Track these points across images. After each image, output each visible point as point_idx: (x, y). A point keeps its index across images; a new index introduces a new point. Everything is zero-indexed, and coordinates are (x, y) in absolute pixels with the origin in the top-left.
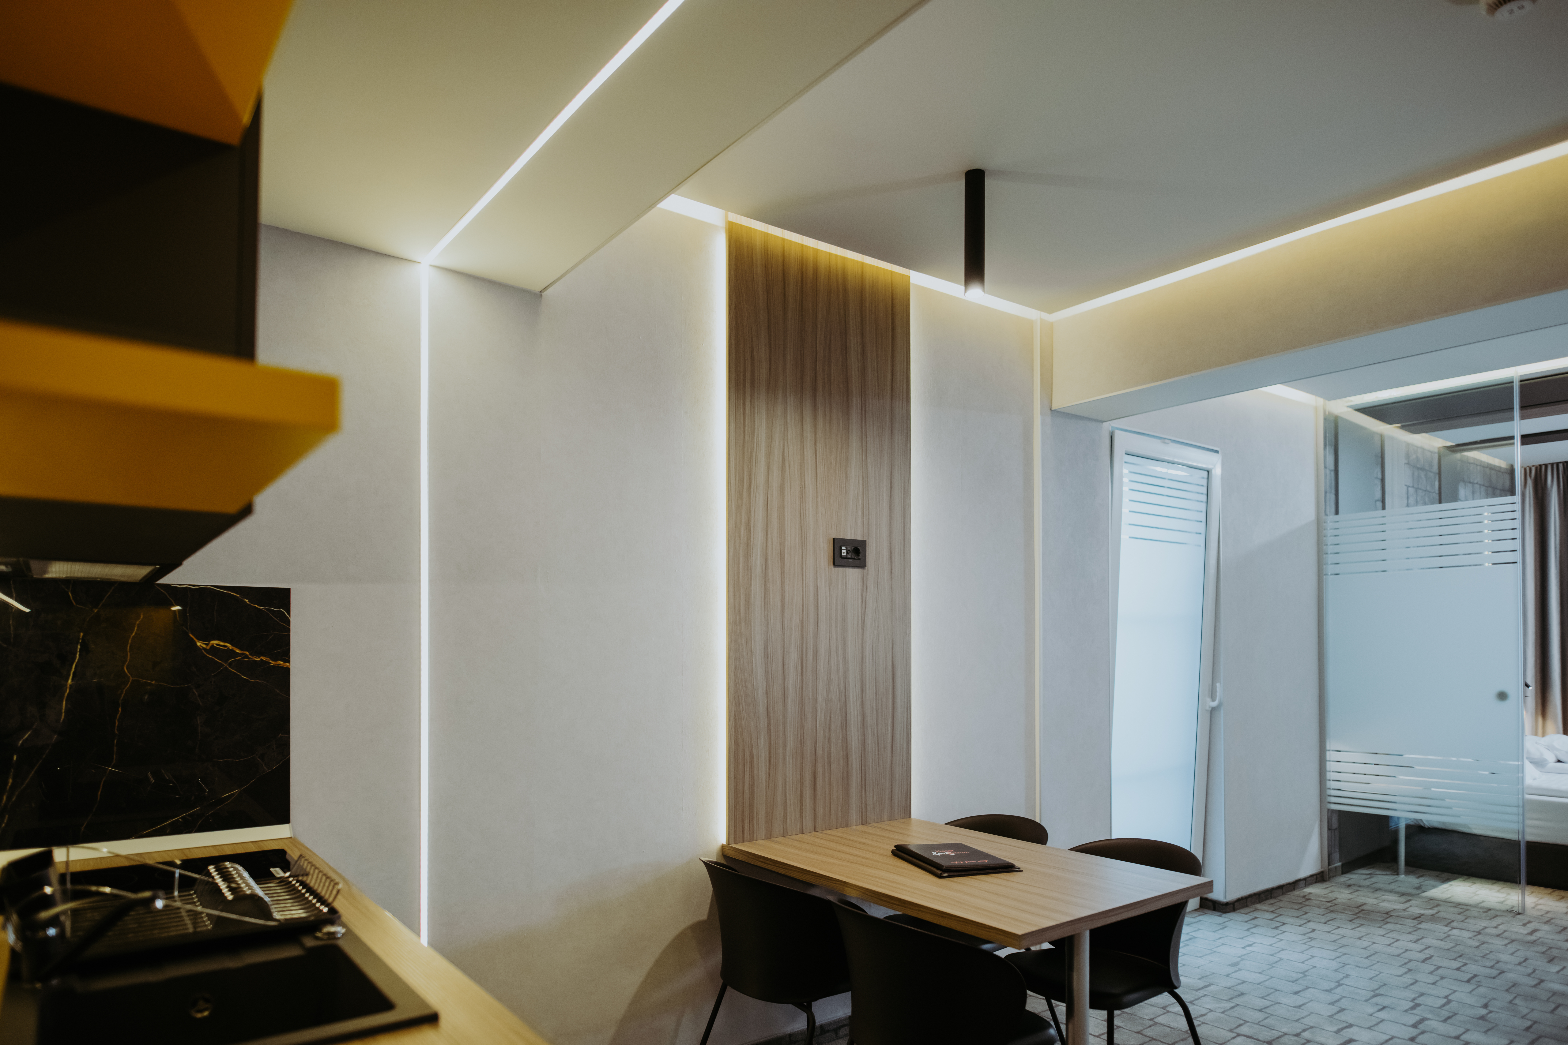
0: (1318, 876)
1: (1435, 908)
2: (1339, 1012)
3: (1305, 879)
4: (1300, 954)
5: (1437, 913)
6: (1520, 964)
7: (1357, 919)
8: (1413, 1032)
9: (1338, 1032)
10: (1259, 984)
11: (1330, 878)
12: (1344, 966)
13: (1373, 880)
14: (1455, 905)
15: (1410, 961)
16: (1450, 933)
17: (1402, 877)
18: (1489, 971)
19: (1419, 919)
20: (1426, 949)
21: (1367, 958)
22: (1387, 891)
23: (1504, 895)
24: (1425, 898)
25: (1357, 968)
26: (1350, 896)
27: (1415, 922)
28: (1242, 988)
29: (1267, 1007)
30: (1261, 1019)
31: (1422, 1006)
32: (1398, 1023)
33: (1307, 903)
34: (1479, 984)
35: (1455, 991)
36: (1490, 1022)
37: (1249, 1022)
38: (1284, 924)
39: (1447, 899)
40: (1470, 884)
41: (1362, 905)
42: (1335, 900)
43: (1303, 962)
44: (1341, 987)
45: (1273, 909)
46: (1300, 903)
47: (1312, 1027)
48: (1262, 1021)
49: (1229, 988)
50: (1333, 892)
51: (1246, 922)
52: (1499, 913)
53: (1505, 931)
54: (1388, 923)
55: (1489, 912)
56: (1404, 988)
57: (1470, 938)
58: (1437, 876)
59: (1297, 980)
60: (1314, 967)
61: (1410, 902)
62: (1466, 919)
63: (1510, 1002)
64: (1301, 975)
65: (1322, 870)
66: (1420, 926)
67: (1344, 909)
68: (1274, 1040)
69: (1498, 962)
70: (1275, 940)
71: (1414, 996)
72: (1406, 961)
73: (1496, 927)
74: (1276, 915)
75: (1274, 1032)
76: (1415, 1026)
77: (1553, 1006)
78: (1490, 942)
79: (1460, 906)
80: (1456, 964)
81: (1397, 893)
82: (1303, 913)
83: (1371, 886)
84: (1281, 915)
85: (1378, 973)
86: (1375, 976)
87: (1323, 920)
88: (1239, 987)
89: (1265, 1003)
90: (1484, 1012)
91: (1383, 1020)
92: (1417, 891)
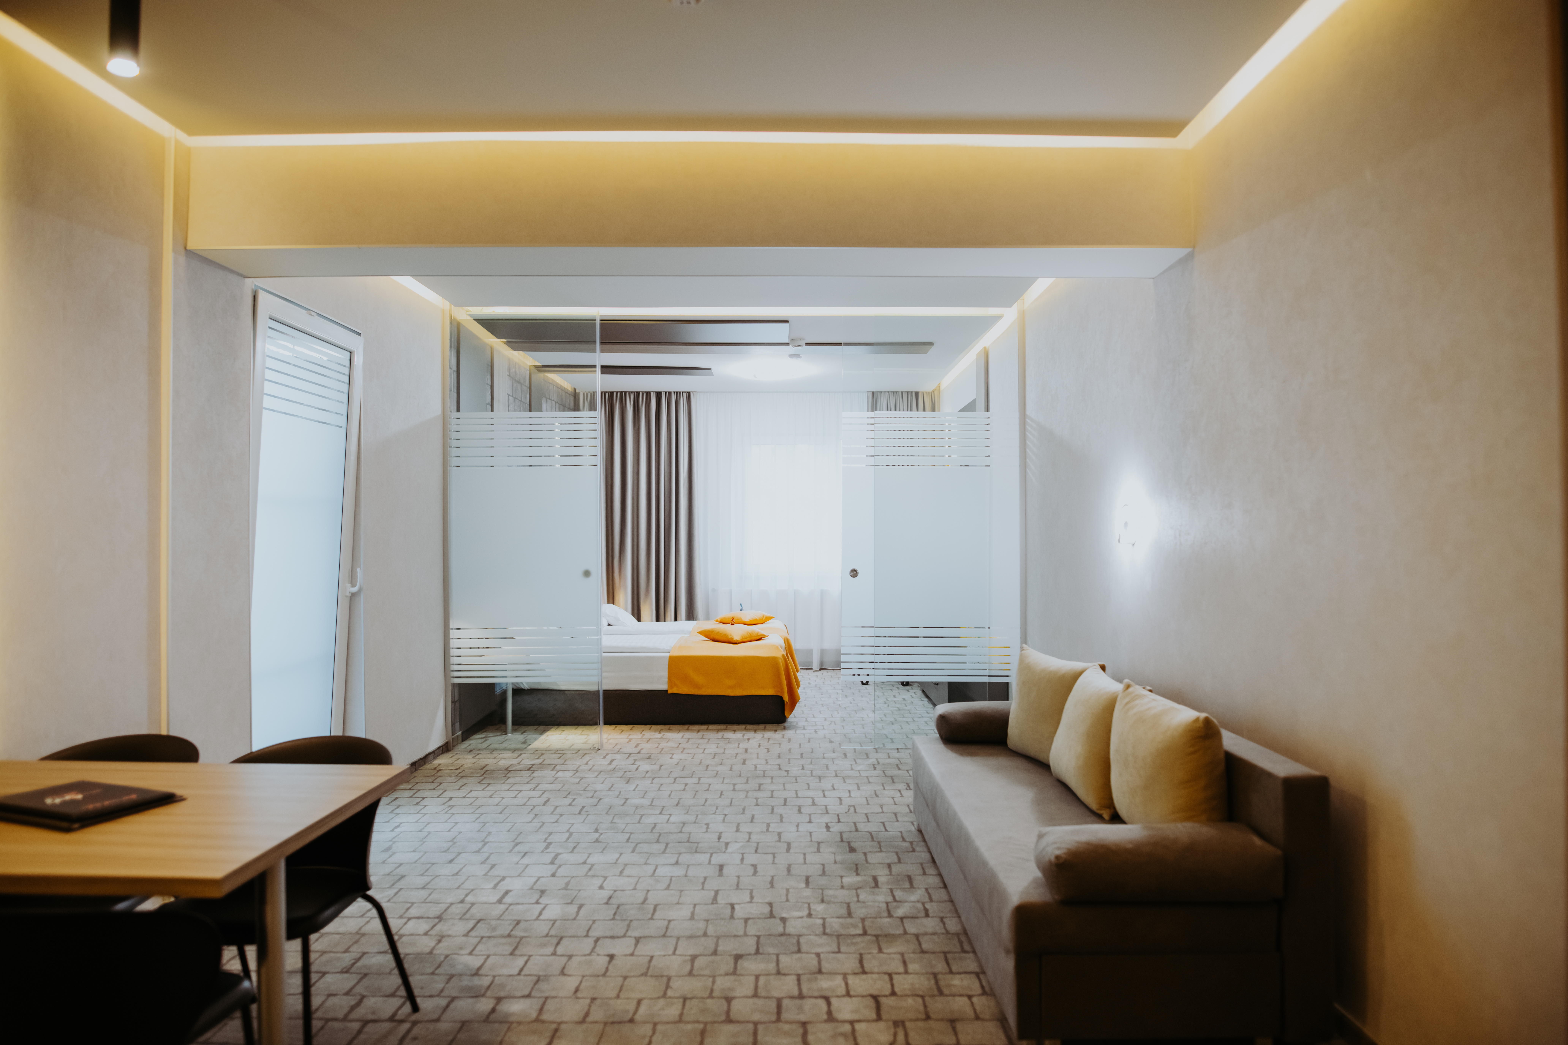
0: (444, 747)
1: (541, 757)
2: (491, 869)
3: (433, 752)
4: (445, 823)
5: (543, 761)
6: (610, 789)
7: (484, 780)
8: (552, 868)
9: (495, 887)
10: (415, 862)
11: (454, 747)
12: (484, 825)
13: (489, 742)
14: (555, 752)
15: (534, 807)
16: (557, 776)
17: (510, 736)
18: (592, 800)
19: (531, 769)
20: (543, 793)
21: (500, 813)
22: (501, 750)
23: (585, 737)
24: (531, 750)
25: (496, 824)
26: (474, 760)
27: (530, 772)
28: (401, 871)
29: (429, 883)
30: (425, 897)
31: (553, 844)
32: (539, 864)
33: (439, 774)
34: (588, 813)
35: (573, 824)
36: (603, 843)
37: (415, 903)
38: (424, 798)
39: (547, 748)
40: (560, 732)
41: (485, 766)
42: (462, 766)
43: (449, 831)
44: (487, 845)
45: (410, 787)
46: (433, 776)
47: (472, 890)
48: (427, 897)
49: (389, 874)
50: (458, 759)
51: (388, 804)
52: (586, 752)
53: (593, 766)
54: (509, 777)
55: (579, 752)
56: (536, 832)
57: (572, 777)
58: (536, 730)
59: (449, 849)
60: (460, 833)
61: (522, 756)
62: (565, 761)
63: (612, 822)
64: (451, 843)
65: (447, 741)
66: (533, 775)
67: (472, 773)
68: (443, 913)
69: (595, 792)
70: (419, 816)
71: (545, 837)
72: (532, 807)
73: (587, 764)
74: (415, 791)
75: (441, 905)
76: (552, 863)
77: (638, 817)
78: (586, 776)
79: (558, 752)
80: (567, 801)
81: (509, 750)
82: (438, 784)
83: (488, 747)
84: (419, 790)
85: (513, 824)
86: (511, 828)
87: (457, 787)
88: (398, 871)
89: (426, 879)
90: (596, 835)
91: (527, 865)
92: (524, 746)
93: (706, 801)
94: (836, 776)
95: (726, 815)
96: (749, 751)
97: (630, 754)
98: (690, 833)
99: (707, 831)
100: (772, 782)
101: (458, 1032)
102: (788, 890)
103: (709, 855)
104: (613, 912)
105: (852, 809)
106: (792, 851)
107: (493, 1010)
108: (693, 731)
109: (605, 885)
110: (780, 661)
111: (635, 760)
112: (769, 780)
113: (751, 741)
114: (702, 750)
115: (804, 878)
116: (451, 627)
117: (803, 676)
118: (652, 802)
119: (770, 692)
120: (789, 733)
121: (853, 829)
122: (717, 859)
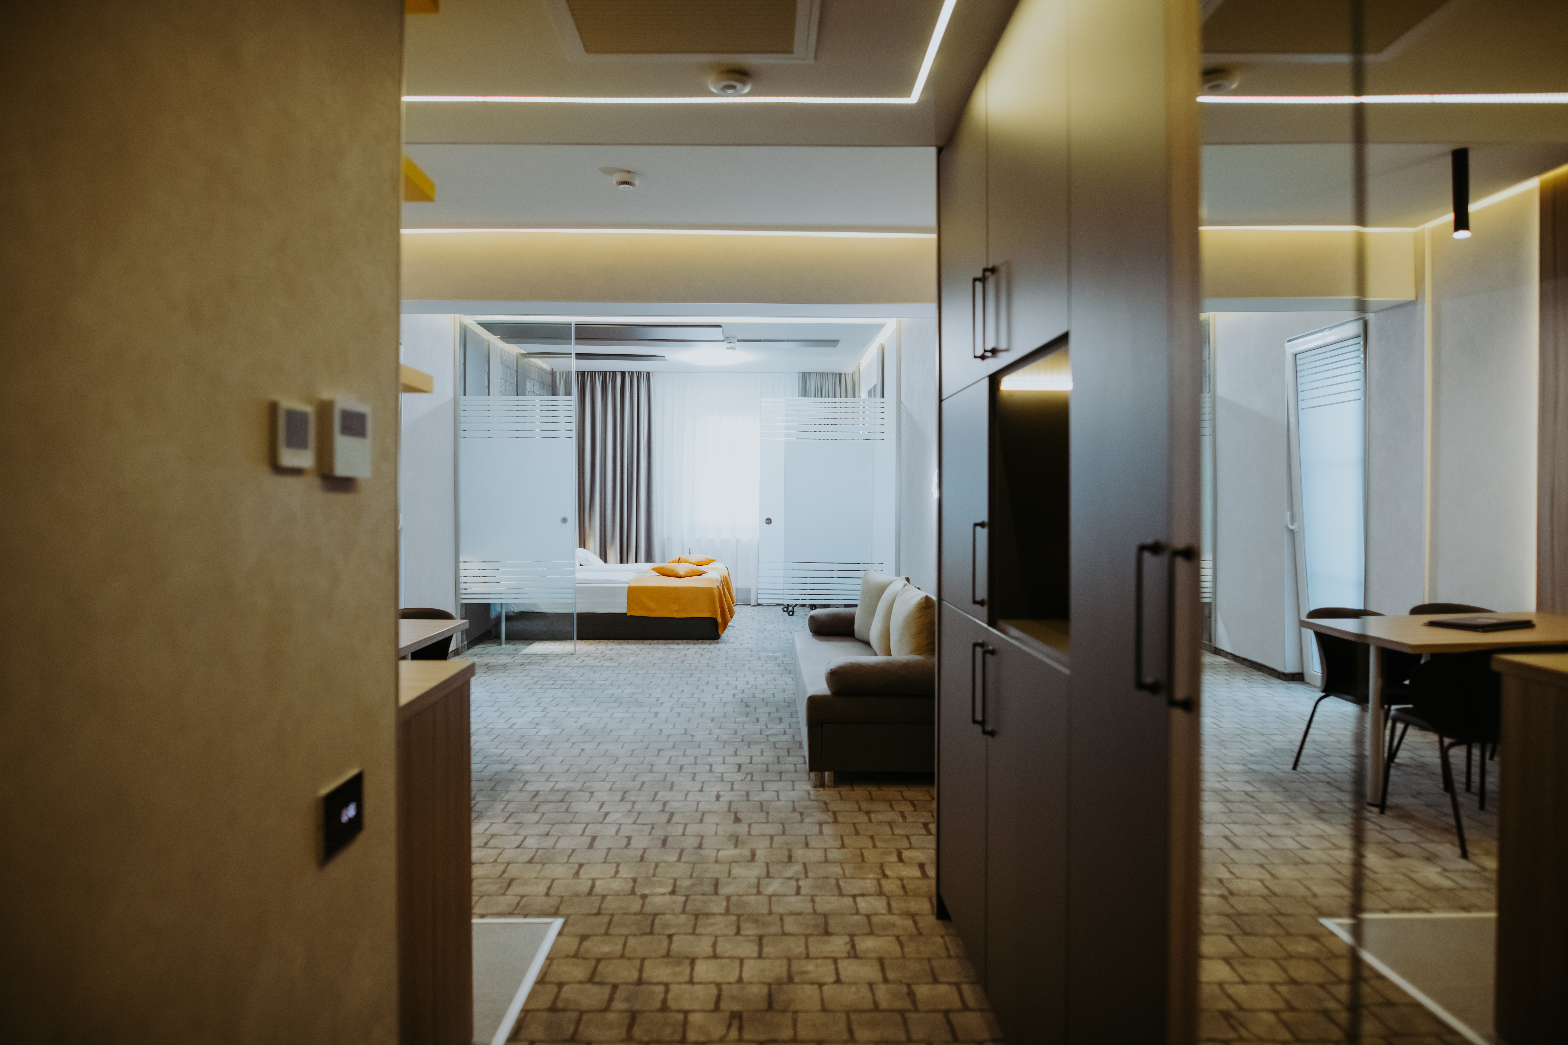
1: (529, 659)
2: (502, 714)
5: (531, 661)
6: (581, 676)
8: (543, 714)
9: (506, 721)
11: (462, 652)
13: (488, 649)
14: (539, 655)
15: (528, 685)
16: (542, 669)
17: (504, 646)
18: (568, 682)
19: (523, 665)
20: (533, 678)
21: (504, 688)
22: (499, 654)
23: (563, 647)
24: (522, 654)
25: (501, 693)
27: (522, 667)
31: (543, 703)
32: (534, 712)
34: (566, 688)
35: (556, 693)
36: (577, 702)
39: (534, 653)
40: (543, 644)
41: (489, 663)
44: (497, 703)
47: (491, 723)
52: (563, 656)
53: (569, 663)
54: (507, 670)
55: (558, 655)
56: (530, 697)
57: (553, 669)
58: (524, 642)
62: (547, 661)
63: (583, 692)
65: (458, 647)
66: (525, 668)
69: (571, 677)
71: (537, 699)
72: (526, 685)
73: (564, 662)
76: (543, 711)
77: (602, 690)
78: (563, 669)
79: (542, 655)
80: (551, 682)
81: (505, 654)
83: (492, 652)
85: (513, 693)
90: (573, 699)
91: (526, 713)
92: (516, 652)
93: (651, 682)
94: (749, 670)
95: (664, 689)
96: (687, 656)
97: (597, 657)
98: (637, 698)
99: (649, 697)
100: (701, 673)
101: (494, 775)
102: (698, 724)
103: (649, 708)
104: (584, 732)
105: (755, 687)
106: (706, 706)
107: (513, 768)
108: (646, 644)
109: (578, 721)
110: (715, 591)
111: (601, 661)
112: (699, 672)
113: (690, 650)
114: (652, 655)
115: (711, 718)
116: (461, 560)
117: (741, 610)
118: (612, 683)
119: (707, 615)
120: (720, 646)
121: (752, 696)
122: (654, 710)
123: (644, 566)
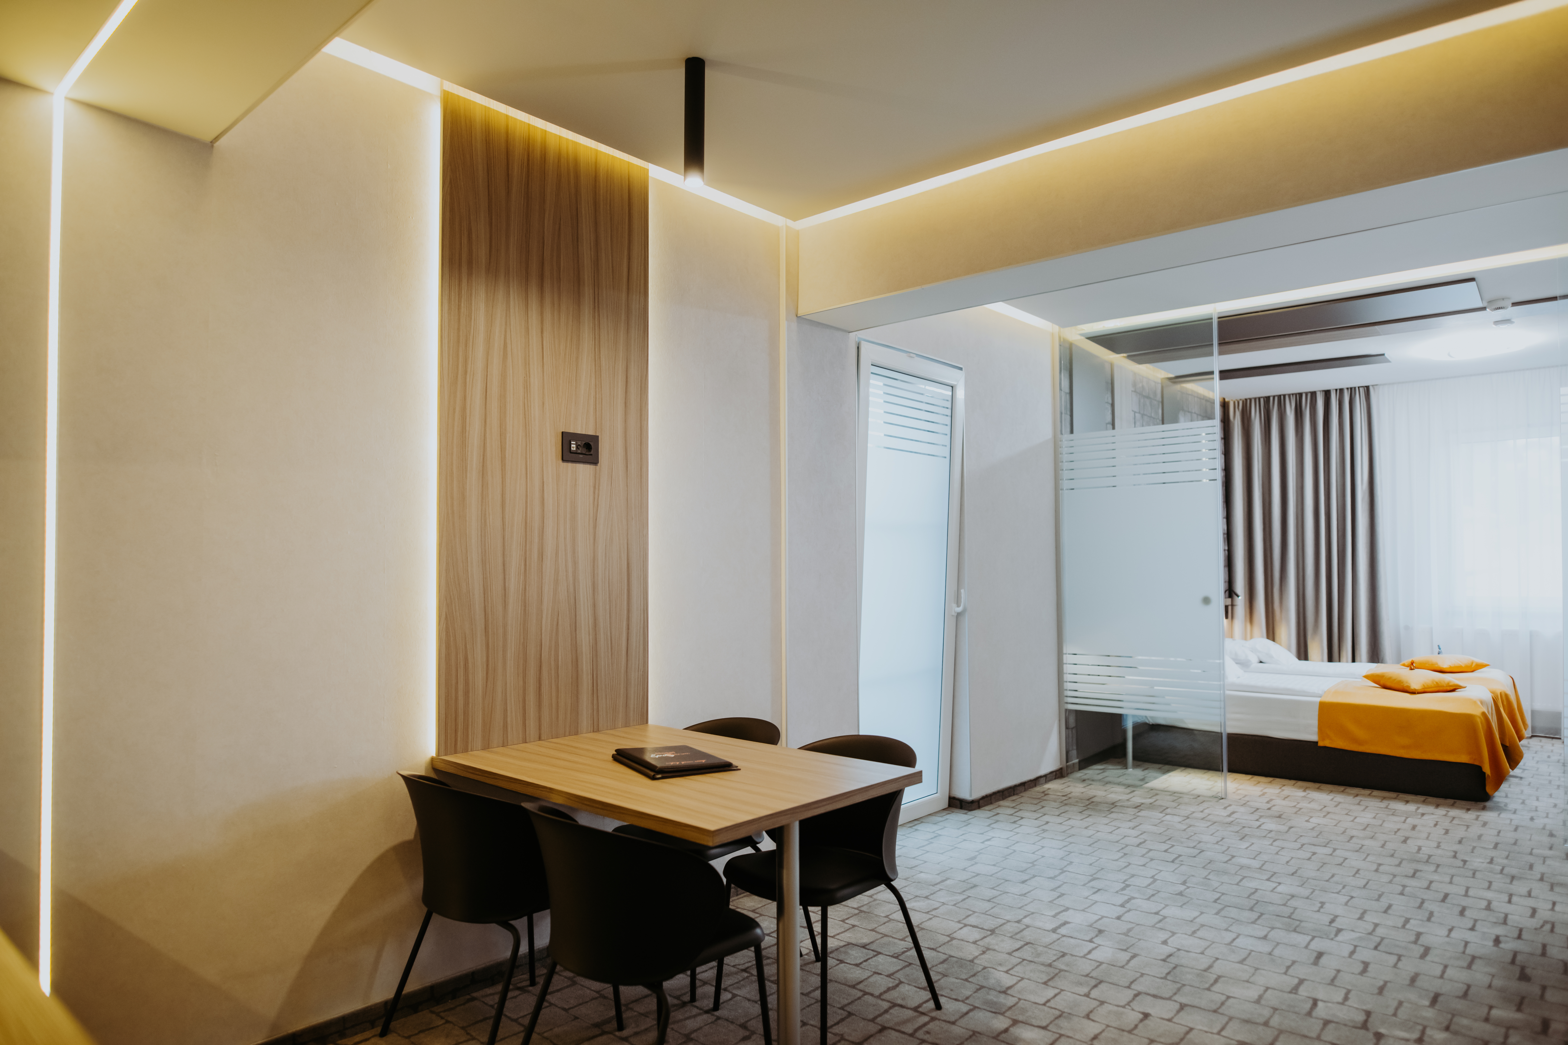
0: (1057, 772)
1: (1154, 797)
2: (1059, 897)
3: (1045, 776)
4: (1032, 845)
5: (1155, 801)
6: (1217, 843)
7: (1086, 811)
8: (1121, 910)
9: (1055, 916)
10: (991, 876)
11: (1068, 774)
12: (1069, 854)
13: (1105, 774)
14: (1171, 793)
15: (1127, 846)
16: (1164, 819)
17: (1130, 770)
18: (1192, 850)
19: (1139, 808)
20: (1141, 834)
21: (1089, 846)
22: (1115, 784)
23: (1209, 782)
24: (1147, 788)
25: (1081, 855)
26: (1083, 790)
27: (1136, 810)
28: (975, 881)
29: (995, 897)
30: (988, 909)
31: (1132, 887)
32: (1108, 904)
33: (1045, 798)
34: (1182, 863)
35: (1161, 871)
36: (1186, 897)
37: (977, 912)
38: (1022, 818)
39: (1165, 788)
40: (1186, 774)
41: (1093, 797)
42: (1070, 793)
43: (1033, 853)
44: (1064, 874)
45: (1014, 805)
46: (1039, 798)
47: (1033, 913)
48: (989, 910)
49: (964, 881)
50: (1069, 786)
51: (988, 818)
52: (1206, 799)
53: (1209, 815)
54: (1112, 812)
55: (1198, 798)
56: (1118, 871)
57: (1180, 822)
58: (1160, 768)
59: (1026, 870)
60: (1043, 857)
61: (1134, 793)
62: (1178, 805)
63: (1205, 878)
64: (1031, 865)
65: (1061, 766)
66: (1139, 814)
67: (1077, 802)
68: (997, 928)
69: (1200, 842)
70: (1012, 833)
71: (1125, 878)
72: (1124, 846)
73: (1202, 812)
74: (1016, 810)
75: (998, 920)
76: (1122, 906)
77: (1239, 878)
78: (1195, 825)
79: (1176, 794)
80: (1165, 847)
81: (1124, 785)
82: (1041, 807)
83: (1103, 779)
84: (1020, 810)
85: (1098, 859)
86: (1095, 862)
87: (1057, 813)
88: (973, 880)
89: (995, 893)
90: (1182, 888)
91: (1096, 902)
92: (1141, 783)
93: (1333, 876)
94: (1542, 879)
95: (1352, 897)
96: (1417, 829)
97: (1258, 809)
98: (1295, 909)
99: (1318, 911)
100: (1436, 871)
102: (1400, 1003)
103: (1310, 938)
104: (1167, 971)
105: (1548, 927)
106: (1428, 958)
107: (1006, 1030)
108: (1349, 794)
109: (1169, 941)
110: (1479, 720)
111: (1261, 817)
112: (1433, 868)
113: (1425, 817)
114: (1352, 818)
115: (1432, 995)
116: (1065, 651)
117: (1542, 747)
118: (1263, 865)
119: (1464, 758)
120: (1487, 816)
121: (1539, 951)
122: (1318, 945)
123: (1365, 667)
